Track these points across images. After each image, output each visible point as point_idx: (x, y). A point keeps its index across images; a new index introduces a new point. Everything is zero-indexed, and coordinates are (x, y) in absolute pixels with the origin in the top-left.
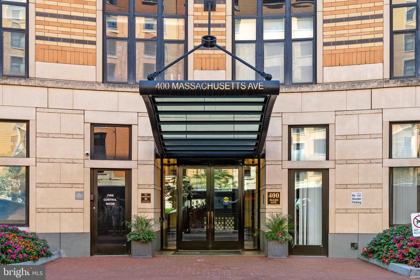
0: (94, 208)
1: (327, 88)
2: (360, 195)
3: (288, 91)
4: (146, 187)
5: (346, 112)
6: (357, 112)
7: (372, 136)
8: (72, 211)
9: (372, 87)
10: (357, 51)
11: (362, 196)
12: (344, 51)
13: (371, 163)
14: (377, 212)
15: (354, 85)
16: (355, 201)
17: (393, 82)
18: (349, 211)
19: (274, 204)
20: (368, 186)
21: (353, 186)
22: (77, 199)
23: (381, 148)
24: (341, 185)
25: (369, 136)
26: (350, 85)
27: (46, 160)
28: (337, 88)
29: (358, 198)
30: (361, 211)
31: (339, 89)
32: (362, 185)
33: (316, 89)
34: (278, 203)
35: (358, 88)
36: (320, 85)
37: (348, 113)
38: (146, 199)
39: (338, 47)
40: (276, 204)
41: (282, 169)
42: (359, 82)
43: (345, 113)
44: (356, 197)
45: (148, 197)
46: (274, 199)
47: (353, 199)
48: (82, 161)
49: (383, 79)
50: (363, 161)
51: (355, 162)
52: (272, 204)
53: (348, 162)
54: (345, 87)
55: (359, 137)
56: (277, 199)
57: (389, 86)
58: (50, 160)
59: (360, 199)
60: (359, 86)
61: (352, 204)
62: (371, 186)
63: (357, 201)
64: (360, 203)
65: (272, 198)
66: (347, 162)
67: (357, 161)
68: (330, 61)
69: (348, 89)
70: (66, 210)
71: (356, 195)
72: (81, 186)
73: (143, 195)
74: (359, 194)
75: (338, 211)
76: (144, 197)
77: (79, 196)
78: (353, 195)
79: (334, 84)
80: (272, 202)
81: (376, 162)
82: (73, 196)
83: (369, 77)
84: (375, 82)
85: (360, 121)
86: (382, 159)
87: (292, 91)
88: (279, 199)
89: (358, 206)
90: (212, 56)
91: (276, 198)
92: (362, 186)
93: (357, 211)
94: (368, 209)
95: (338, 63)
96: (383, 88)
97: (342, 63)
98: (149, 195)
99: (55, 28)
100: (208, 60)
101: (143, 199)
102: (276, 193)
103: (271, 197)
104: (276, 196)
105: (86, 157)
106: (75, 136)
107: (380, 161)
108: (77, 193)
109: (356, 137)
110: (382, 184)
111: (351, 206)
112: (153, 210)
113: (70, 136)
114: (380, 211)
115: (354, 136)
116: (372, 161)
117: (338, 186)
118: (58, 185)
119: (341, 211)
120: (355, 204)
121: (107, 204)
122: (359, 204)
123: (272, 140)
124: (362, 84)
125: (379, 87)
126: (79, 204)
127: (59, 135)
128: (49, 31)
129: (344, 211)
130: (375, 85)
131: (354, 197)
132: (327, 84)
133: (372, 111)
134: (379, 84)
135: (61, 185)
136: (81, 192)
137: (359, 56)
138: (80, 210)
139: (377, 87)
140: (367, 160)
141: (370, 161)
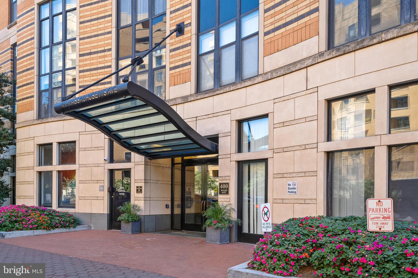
0: (113, 197)
1: (266, 77)
2: (295, 185)
3: (235, 89)
4: (139, 181)
5: (284, 99)
6: (293, 96)
7: (308, 119)
8: (97, 198)
9: (307, 65)
10: (294, 31)
11: (296, 185)
12: (282, 36)
13: (305, 149)
14: (311, 202)
15: (290, 68)
16: (290, 190)
17: (328, 54)
18: (285, 201)
19: (224, 194)
20: (303, 174)
21: (289, 175)
22: (100, 190)
23: (316, 132)
24: (278, 175)
25: (304, 120)
26: (286, 69)
27: (84, 166)
28: (275, 75)
29: (293, 187)
30: (296, 201)
31: (277, 75)
32: (297, 173)
33: (257, 81)
34: (227, 193)
35: (294, 70)
36: (261, 76)
37: (285, 98)
38: (139, 190)
39: (277, 33)
40: (226, 194)
41: (231, 161)
42: (295, 64)
43: (282, 99)
44: (292, 187)
45: (140, 189)
46: (224, 189)
47: (289, 189)
48: (103, 165)
49: (319, 53)
50: (298, 148)
51: (291, 149)
52: (222, 194)
53: (285, 150)
54: (282, 72)
55: (295, 122)
56: (227, 189)
57: (324, 59)
58: (86, 165)
59: (295, 189)
60: (294, 67)
61: (288, 194)
62: (305, 174)
63: (292, 190)
64: (295, 192)
65: (223, 189)
66: (283, 150)
67: (293, 148)
68: (269, 50)
69: (284, 73)
70: (94, 198)
71: (292, 185)
72: (102, 182)
73: (137, 187)
74: (294, 183)
75: (275, 201)
76: (138, 189)
77: (102, 189)
78: (289, 185)
79: (271, 72)
80: (222, 193)
81: (311, 147)
82: (98, 189)
83: (305, 56)
84: (309, 59)
85: (297, 104)
86: (317, 143)
87: (238, 88)
88: (228, 189)
89: (293, 196)
90: (182, 72)
91: (225, 189)
92: (297, 175)
93: (292, 201)
94: (302, 200)
95: (276, 50)
96: (318, 63)
97: (280, 48)
98: (141, 187)
99: (89, 78)
100: (179, 77)
101: (137, 190)
102: (225, 184)
103: (222, 187)
104: (225, 186)
105: (105, 162)
106: (99, 148)
107: (315, 146)
108: (100, 186)
109: (292, 123)
110: (316, 172)
111: (287, 196)
112: (143, 199)
113: (97, 149)
114: (314, 201)
115: (290, 122)
116: (307, 147)
117: (276, 176)
118: (90, 182)
119: (278, 201)
120: (290, 194)
121: (120, 194)
122: (294, 194)
123: (223, 136)
124: (296, 65)
125: (314, 63)
126: (101, 194)
127: (91, 148)
128: (86, 81)
129: (281, 201)
130: (309, 62)
131: (290, 187)
132: (266, 73)
133: (308, 92)
134: (313, 60)
135: (92, 182)
136: (102, 186)
137: (295, 36)
138: (102, 198)
139: (312, 64)
140: (302, 146)
141: (305, 147)
